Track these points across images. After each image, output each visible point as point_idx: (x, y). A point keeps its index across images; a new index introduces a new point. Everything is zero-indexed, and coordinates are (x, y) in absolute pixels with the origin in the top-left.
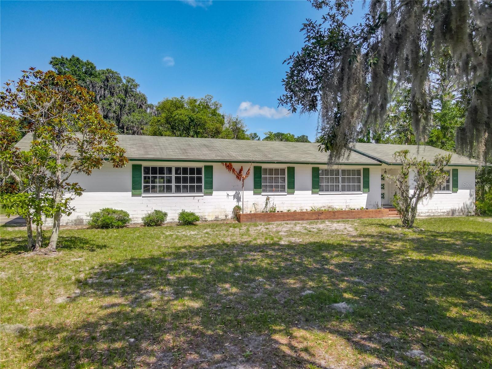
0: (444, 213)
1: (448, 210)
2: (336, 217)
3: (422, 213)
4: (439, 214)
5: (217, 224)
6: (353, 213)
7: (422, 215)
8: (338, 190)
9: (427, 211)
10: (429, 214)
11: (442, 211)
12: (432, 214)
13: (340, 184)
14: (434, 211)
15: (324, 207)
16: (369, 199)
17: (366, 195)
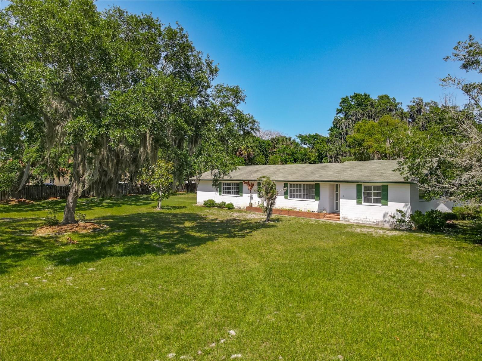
0: (374, 222)
1: (377, 221)
2: (290, 214)
3: (351, 220)
4: (368, 223)
5: (240, 211)
6: (300, 213)
7: (351, 221)
8: (300, 198)
9: (356, 219)
10: (357, 221)
11: (371, 220)
12: (361, 222)
13: (302, 194)
14: (363, 219)
15: (291, 208)
16: (320, 205)
17: (317, 202)
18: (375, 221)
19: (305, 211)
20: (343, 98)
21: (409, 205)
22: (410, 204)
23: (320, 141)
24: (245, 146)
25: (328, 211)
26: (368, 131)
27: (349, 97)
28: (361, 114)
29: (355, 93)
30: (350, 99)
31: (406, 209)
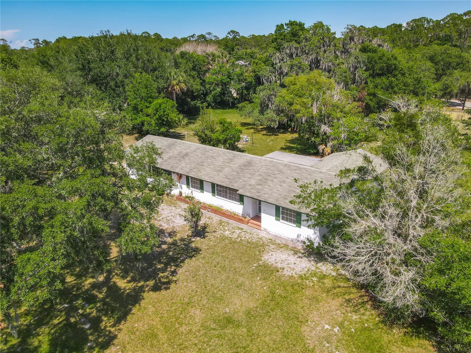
1: (292, 238)
2: (217, 213)
4: (284, 238)
6: (226, 215)
7: (271, 233)
9: (275, 232)
10: (276, 234)
11: (287, 236)
12: (279, 236)
13: (228, 195)
15: (219, 205)
16: (244, 210)
17: (242, 206)
18: (290, 238)
19: (231, 211)
20: (278, 26)
21: (318, 234)
22: (318, 232)
23: (256, 61)
24: (177, 81)
25: (251, 216)
26: (297, 91)
27: (284, 25)
28: (295, 48)
29: (290, 21)
30: (285, 27)
31: (315, 237)
